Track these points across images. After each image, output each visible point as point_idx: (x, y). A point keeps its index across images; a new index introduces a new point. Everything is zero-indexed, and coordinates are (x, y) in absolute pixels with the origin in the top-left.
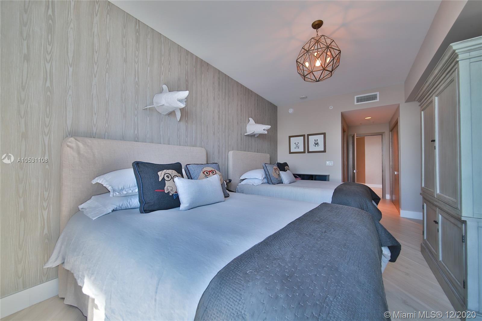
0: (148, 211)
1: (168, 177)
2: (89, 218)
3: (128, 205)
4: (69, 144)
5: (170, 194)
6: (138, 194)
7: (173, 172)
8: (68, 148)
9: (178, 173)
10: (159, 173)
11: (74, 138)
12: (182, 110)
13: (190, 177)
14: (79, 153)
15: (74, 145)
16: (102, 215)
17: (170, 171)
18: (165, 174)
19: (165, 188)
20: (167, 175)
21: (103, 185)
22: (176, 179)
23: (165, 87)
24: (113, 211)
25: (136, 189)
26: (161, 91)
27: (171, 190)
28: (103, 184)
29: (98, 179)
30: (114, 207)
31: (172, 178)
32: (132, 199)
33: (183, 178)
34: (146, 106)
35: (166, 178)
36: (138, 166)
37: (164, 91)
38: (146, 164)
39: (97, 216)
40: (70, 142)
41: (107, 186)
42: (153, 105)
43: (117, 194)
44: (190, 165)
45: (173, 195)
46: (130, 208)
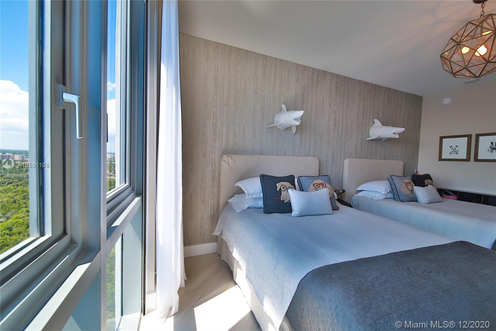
0: (269, 213)
1: (284, 188)
2: (235, 210)
3: (256, 205)
4: (224, 159)
5: (285, 202)
6: (262, 197)
7: (287, 184)
8: (224, 162)
9: (292, 185)
10: (277, 185)
11: (227, 155)
12: (297, 126)
13: (301, 189)
14: (229, 165)
15: (226, 160)
16: (242, 210)
17: (285, 183)
18: (281, 186)
19: (281, 197)
20: (283, 186)
21: (241, 189)
22: (290, 191)
23: (284, 106)
24: (248, 208)
25: (261, 194)
26: (280, 110)
27: (286, 199)
28: (241, 187)
29: (238, 184)
30: (248, 206)
31: (286, 189)
32: (259, 201)
33: (296, 190)
34: (269, 125)
35: (282, 189)
36: (263, 178)
37: (283, 110)
38: (269, 177)
39: (239, 210)
40: (225, 158)
41: (244, 190)
42: (274, 123)
43: (251, 197)
44: (302, 177)
45: (287, 202)
46: (257, 207)
